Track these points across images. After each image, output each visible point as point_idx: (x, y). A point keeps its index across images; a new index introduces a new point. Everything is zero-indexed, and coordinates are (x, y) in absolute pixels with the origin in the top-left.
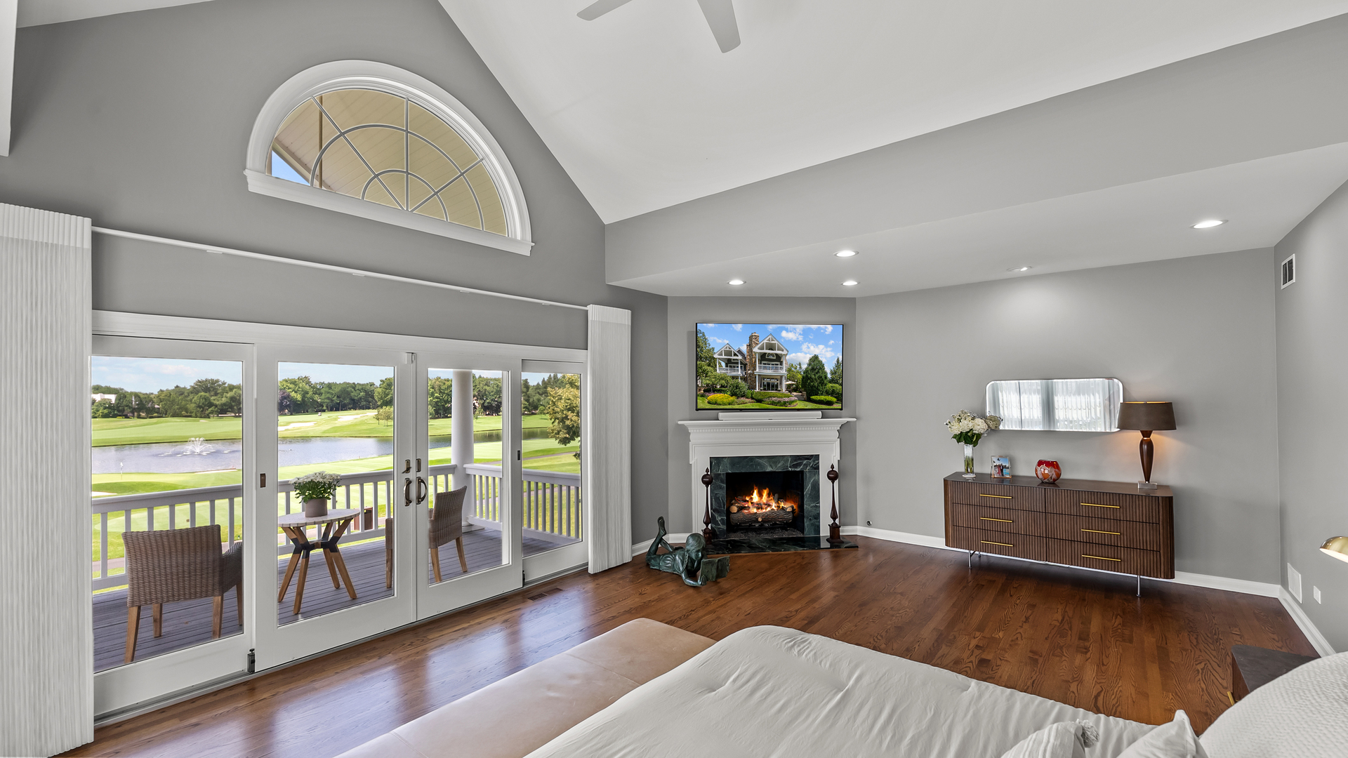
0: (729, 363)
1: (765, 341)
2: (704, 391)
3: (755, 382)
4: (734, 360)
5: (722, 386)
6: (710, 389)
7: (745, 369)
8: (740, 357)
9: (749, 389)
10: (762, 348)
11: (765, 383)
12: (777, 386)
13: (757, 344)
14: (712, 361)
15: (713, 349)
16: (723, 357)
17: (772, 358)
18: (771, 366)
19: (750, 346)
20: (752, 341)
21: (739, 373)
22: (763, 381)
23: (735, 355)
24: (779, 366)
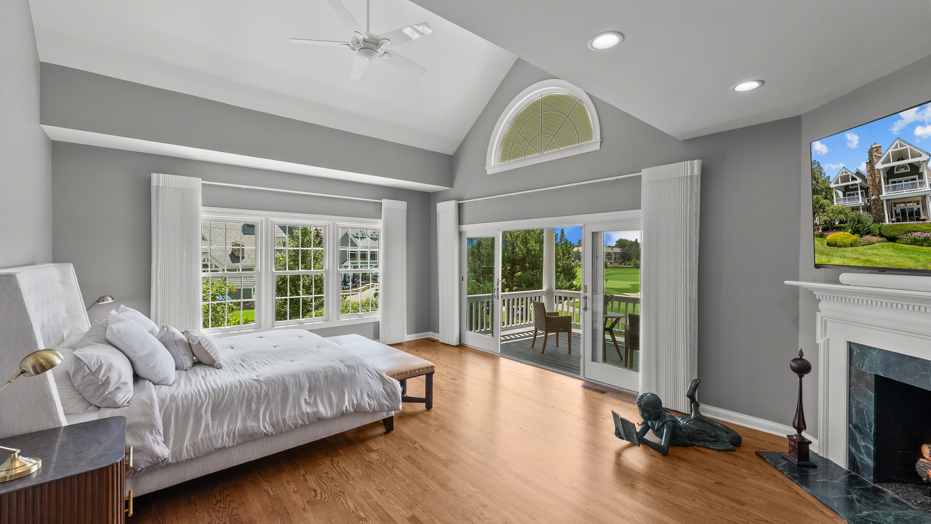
0: (848, 191)
1: (890, 151)
2: (823, 230)
3: (883, 211)
4: (852, 185)
5: (841, 222)
6: (829, 227)
7: (867, 196)
8: (859, 181)
9: (875, 222)
10: (887, 161)
11: (898, 211)
12: (918, 213)
13: (880, 157)
14: (828, 193)
15: (829, 177)
16: (840, 184)
17: (904, 171)
18: (904, 183)
19: (871, 163)
20: (873, 154)
21: (860, 201)
22: (894, 209)
23: (853, 179)
24: (918, 181)
